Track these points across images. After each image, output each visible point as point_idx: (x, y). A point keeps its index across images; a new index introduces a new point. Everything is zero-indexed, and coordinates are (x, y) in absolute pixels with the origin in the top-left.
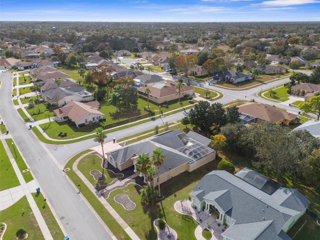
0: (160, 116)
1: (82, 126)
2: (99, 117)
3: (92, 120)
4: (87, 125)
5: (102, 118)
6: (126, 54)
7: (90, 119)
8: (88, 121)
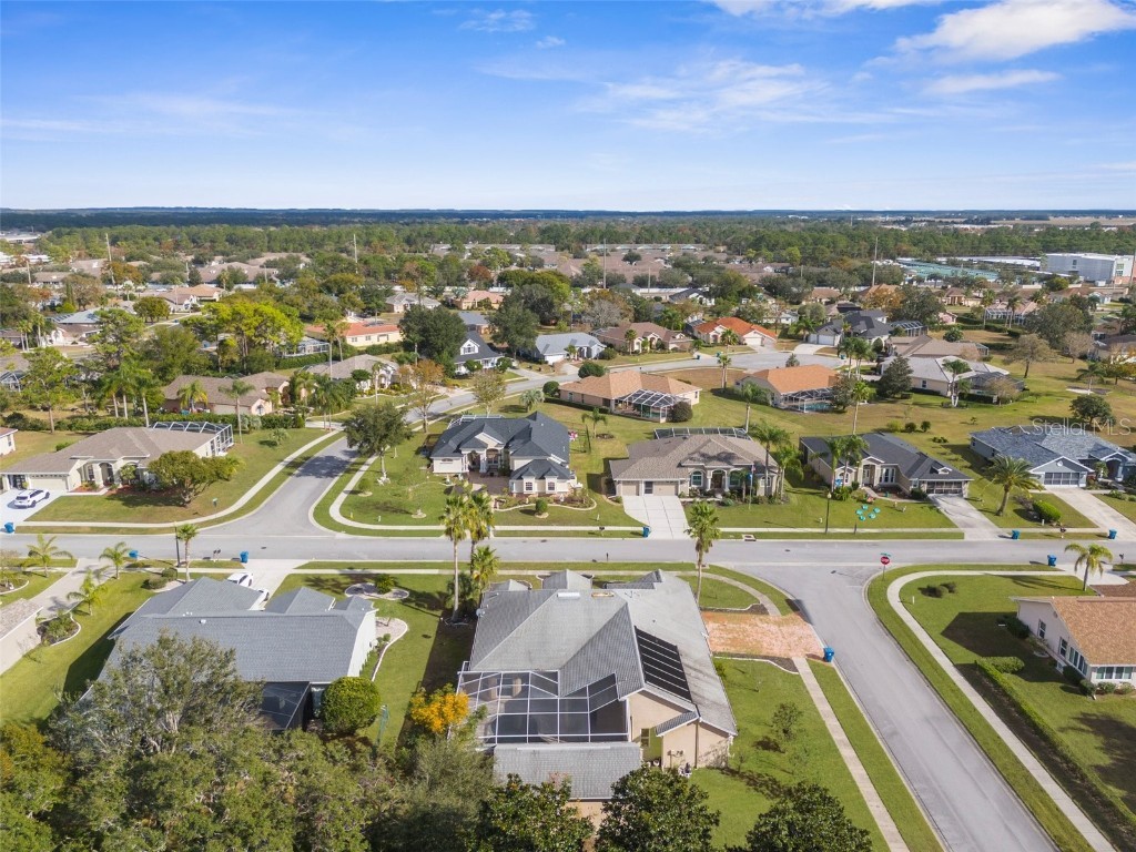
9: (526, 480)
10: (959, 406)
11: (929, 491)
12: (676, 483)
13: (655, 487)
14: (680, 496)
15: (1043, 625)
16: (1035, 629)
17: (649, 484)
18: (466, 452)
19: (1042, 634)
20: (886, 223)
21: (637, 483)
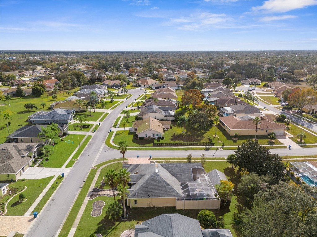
0: (218, 148)
1: (142, 138)
2: (159, 134)
3: (151, 135)
4: (147, 139)
5: (162, 136)
6: (255, 83)
7: (150, 134)
8: (148, 136)
16: (144, 136)
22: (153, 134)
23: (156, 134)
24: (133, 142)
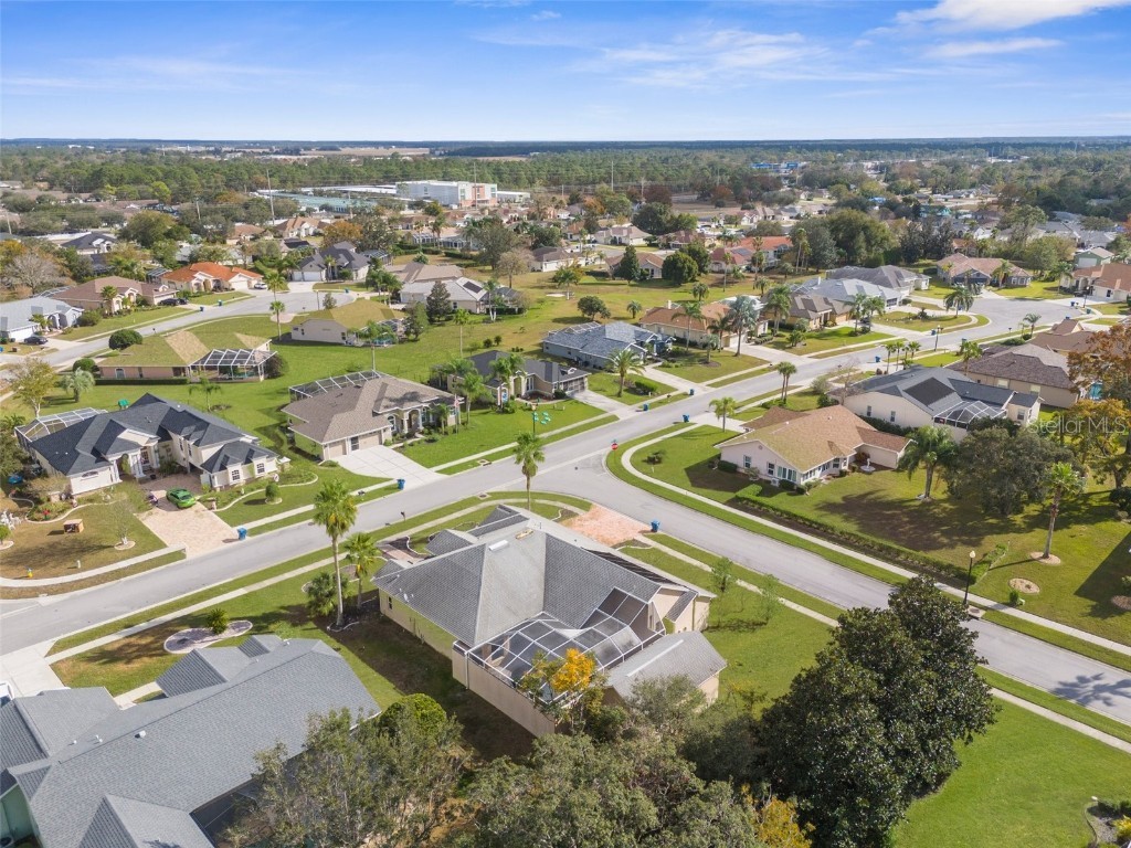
2: (790, 472)
3: (764, 468)
4: (746, 474)
7: (760, 462)
8: (752, 465)
9: (231, 469)
10: (497, 320)
11: (565, 390)
12: (379, 432)
13: (360, 442)
14: (385, 444)
15: (747, 459)
16: (740, 462)
17: (354, 440)
18: (113, 458)
19: (748, 465)
20: (201, 153)
21: (343, 442)
22: (771, 466)
23: (780, 468)
24: (686, 469)
